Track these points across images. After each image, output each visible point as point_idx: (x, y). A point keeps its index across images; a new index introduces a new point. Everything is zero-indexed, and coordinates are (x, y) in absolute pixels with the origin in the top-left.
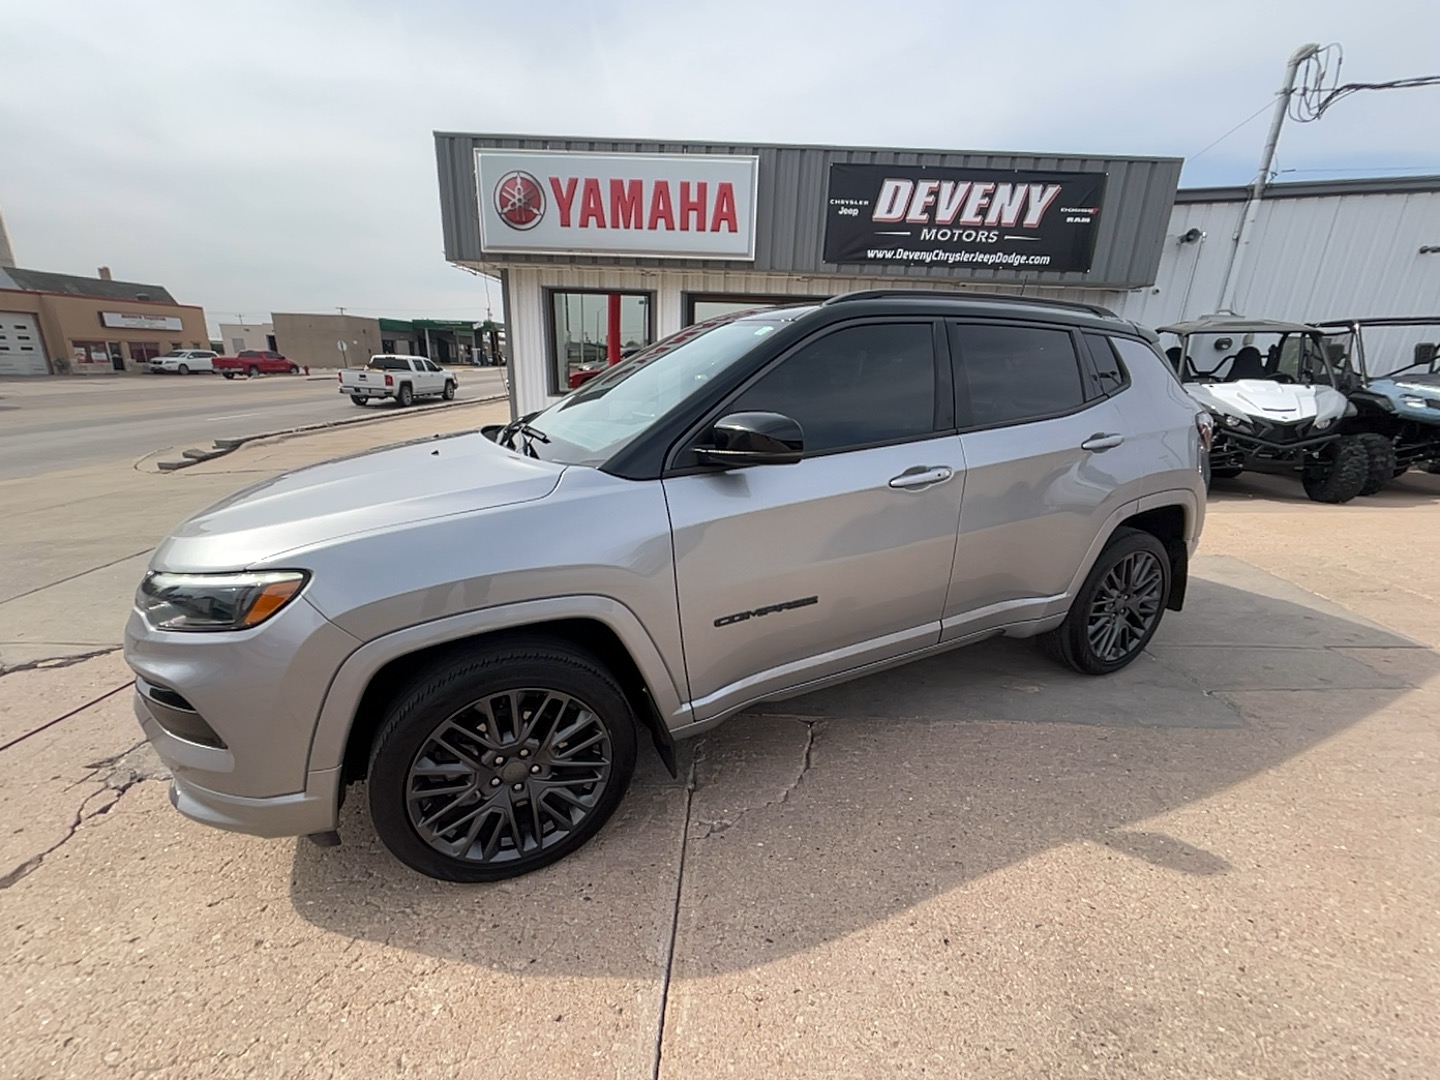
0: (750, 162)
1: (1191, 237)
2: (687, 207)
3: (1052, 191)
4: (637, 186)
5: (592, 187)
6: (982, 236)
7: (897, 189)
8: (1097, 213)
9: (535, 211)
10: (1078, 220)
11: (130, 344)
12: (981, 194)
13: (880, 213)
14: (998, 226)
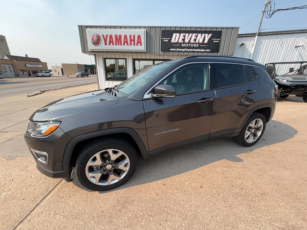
0: (144, 30)
1: (242, 45)
2: (131, 40)
3: (210, 35)
4: (120, 36)
5: (111, 36)
6: (195, 45)
7: (176, 35)
8: (220, 40)
9: (99, 42)
10: (216, 41)
11: (32, 70)
12: (194, 36)
13: (173, 41)
14: (199, 43)
